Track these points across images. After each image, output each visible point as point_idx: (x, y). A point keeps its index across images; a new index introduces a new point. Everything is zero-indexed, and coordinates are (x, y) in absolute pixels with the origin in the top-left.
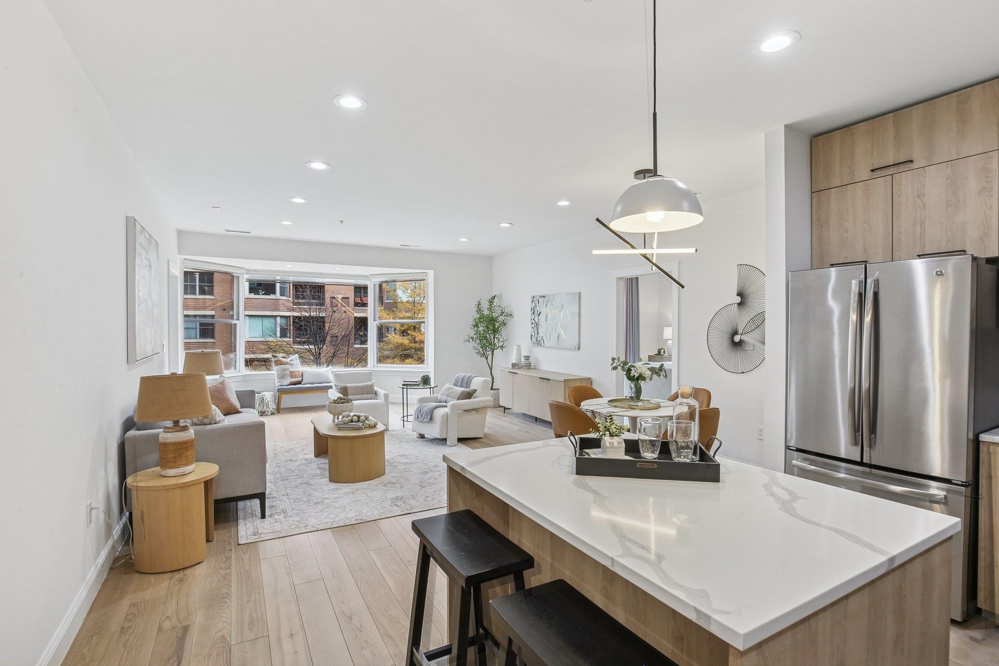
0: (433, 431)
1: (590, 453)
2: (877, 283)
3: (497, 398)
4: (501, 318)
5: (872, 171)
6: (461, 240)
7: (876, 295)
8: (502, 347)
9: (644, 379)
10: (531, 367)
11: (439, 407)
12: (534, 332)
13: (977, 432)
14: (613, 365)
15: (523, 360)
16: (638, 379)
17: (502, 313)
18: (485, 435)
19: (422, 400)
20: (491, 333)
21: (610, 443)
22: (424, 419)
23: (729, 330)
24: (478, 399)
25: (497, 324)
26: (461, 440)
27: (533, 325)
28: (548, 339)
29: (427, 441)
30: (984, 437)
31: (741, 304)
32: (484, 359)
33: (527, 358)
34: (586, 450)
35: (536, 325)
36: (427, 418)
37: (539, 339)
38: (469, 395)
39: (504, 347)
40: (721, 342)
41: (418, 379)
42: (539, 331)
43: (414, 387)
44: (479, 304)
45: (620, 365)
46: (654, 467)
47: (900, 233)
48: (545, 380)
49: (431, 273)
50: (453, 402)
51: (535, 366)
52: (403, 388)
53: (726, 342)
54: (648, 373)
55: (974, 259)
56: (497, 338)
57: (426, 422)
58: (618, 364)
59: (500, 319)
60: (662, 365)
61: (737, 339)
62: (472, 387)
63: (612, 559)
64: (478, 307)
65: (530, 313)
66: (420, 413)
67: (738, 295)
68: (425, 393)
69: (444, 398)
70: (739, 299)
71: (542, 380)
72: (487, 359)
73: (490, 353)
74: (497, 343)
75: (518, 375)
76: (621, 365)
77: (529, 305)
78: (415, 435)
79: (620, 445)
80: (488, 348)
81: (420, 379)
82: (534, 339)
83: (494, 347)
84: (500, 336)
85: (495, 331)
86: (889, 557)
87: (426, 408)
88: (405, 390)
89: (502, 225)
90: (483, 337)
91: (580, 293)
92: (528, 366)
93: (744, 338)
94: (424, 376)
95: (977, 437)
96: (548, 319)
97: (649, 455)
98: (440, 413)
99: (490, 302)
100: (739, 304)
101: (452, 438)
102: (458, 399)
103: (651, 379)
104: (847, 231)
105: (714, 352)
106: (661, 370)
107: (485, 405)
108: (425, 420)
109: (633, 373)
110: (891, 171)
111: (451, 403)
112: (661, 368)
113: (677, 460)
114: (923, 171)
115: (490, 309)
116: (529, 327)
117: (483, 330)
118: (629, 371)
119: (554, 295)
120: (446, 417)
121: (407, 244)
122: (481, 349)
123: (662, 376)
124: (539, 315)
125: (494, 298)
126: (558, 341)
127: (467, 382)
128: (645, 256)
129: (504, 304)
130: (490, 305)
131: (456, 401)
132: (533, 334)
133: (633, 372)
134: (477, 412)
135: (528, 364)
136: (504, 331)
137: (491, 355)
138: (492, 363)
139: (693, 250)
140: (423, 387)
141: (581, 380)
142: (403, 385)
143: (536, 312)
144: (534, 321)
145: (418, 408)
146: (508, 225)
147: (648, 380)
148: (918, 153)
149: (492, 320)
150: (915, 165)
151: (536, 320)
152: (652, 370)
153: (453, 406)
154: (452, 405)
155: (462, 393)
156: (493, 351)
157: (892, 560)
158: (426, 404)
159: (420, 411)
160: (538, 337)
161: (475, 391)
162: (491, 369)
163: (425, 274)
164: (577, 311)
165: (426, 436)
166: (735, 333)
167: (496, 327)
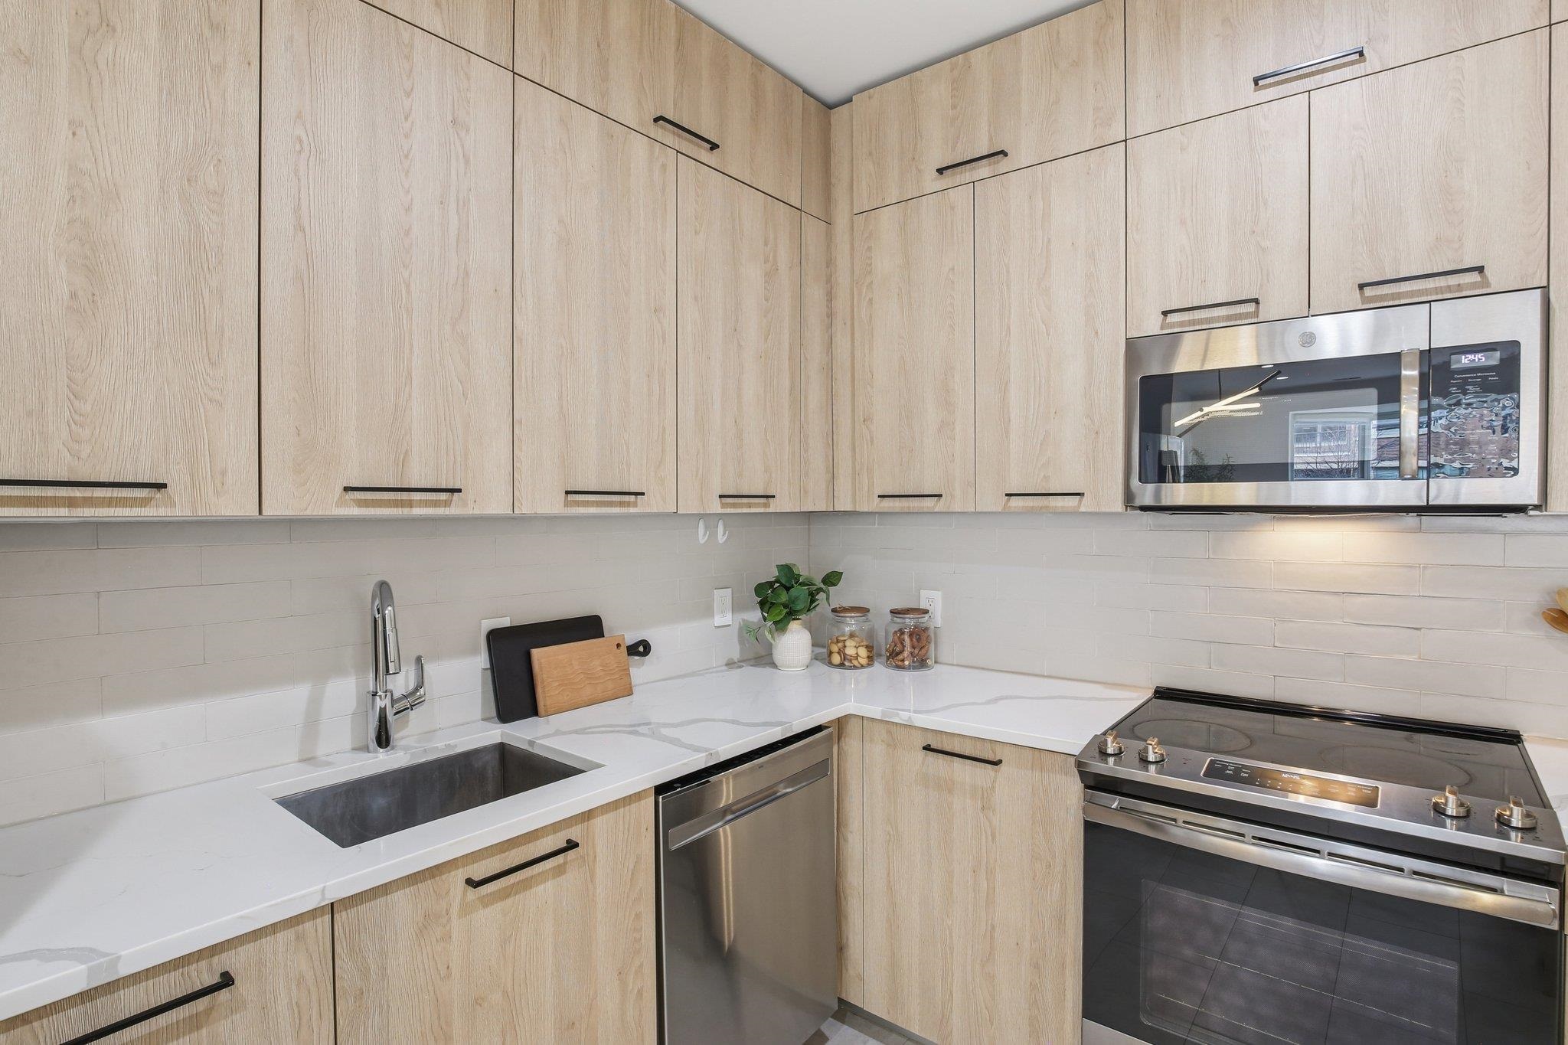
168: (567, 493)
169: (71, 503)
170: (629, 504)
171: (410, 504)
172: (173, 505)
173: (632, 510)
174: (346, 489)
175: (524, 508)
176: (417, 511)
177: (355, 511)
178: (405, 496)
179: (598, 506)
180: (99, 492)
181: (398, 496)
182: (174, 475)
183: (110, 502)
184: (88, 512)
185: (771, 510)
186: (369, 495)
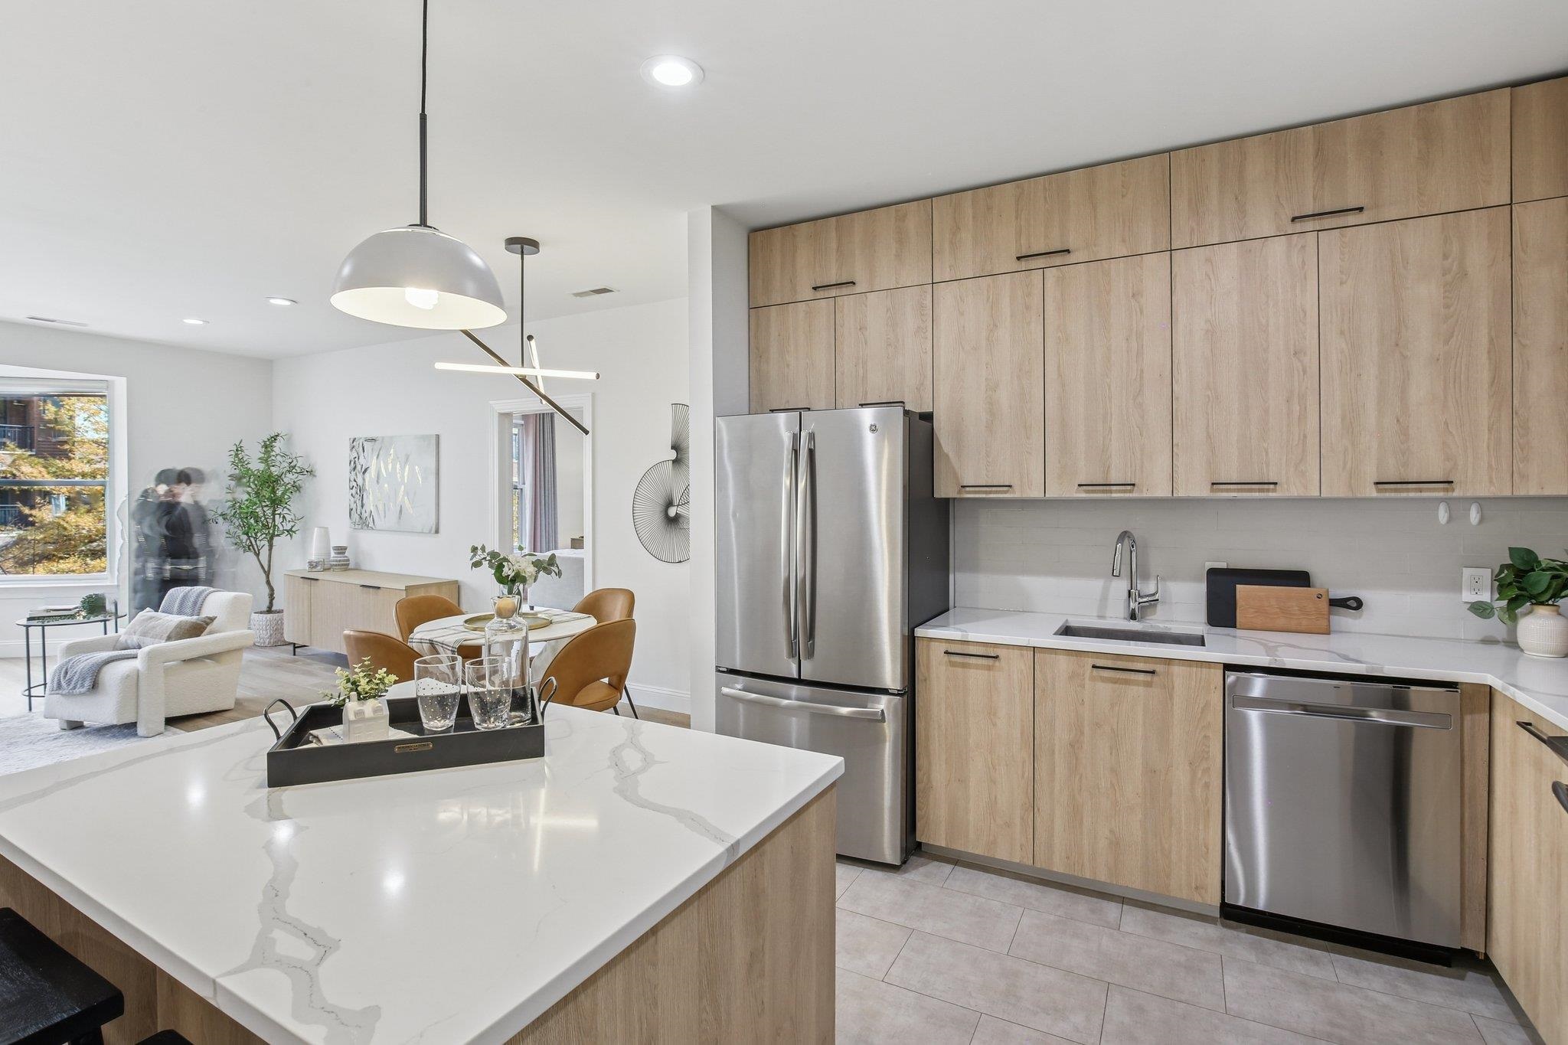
0: (102, 710)
1: (320, 737)
2: (812, 437)
3: (278, 629)
4: (289, 478)
5: (815, 288)
6: (185, 321)
7: (811, 453)
8: (290, 532)
9: (524, 580)
10: (350, 567)
11: (113, 661)
12: (355, 502)
13: (912, 626)
14: (474, 560)
15: (333, 554)
16: (513, 581)
17: (292, 468)
18: (238, 703)
19: (74, 649)
20: (267, 506)
21: (356, 714)
22: (74, 688)
23: (661, 501)
24: (218, 634)
25: (281, 489)
26: (171, 721)
27: (354, 491)
28: (382, 517)
29: (87, 733)
30: (920, 632)
31: (677, 462)
32: (251, 555)
33: (341, 550)
34: (314, 732)
35: (360, 491)
36: (82, 686)
37: (364, 516)
38: (196, 630)
39: (294, 532)
40: (652, 518)
41: (75, 603)
42: (364, 502)
43: (61, 622)
44: (239, 449)
45: (485, 558)
46: (426, 749)
47: (843, 374)
48: (371, 589)
49: (120, 384)
50: (151, 647)
51: (357, 564)
52: (27, 627)
53: (657, 518)
54: (531, 570)
55: (906, 413)
56: (280, 514)
57: (81, 694)
58: (483, 557)
59: (286, 480)
60: (553, 557)
61: (672, 512)
62: (206, 612)
63: (214, 982)
64: (237, 455)
65: (348, 468)
66: (65, 677)
67: (673, 448)
68: (91, 631)
69: (135, 639)
70: (673, 455)
71: (365, 589)
72: (257, 555)
73: (266, 542)
74: (280, 525)
75: (319, 582)
76: (488, 558)
77: (346, 455)
78: (55, 725)
79: (379, 714)
80: (259, 534)
81: (79, 604)
82: (356, 517)
83: (274, 531)
84: (286, 511)
85: (276, 502)
86: (728, 845)
87: (82, 666)
88: (35, 632)
89: (272, 301)
90: (247, 513)
91: (438, 436)
92: (345, 566)
93: (681, 510)
94: (90, 597)
95: (912, 631)
96: (381, 481)
97: (436, 724)
98: (115, 674)
99: (266, 446)
100: (674, 461)
101: (151, 717)
102: (169, 639)
103: (535, 580)
104: (788, 366)
105: (643, 532)
106: (552, 565)
107: (236, 645)
108: (77, 691)
109: (506, 571)
110: (833, 292)
111: (145, 649)
112: (552, 560)
113: (482, 728)
114: (866, 296)
115: (266, 461)
116: (346, 493)
117: (247, 500)
118: (499, 568)
119: (391, 437)
120: (134, 681)
121: (51, 318)
122: (244, 537)
123: (553, 574)
124: (364, 473)
125: (274, 438)
126: (400, 518)
127: (195, 603)
128: (524, 379)
129: (298, 450)
130: (266, 452)
131: (163, 644)
132: (353, 506)
133: (505, 569)
134: (217, 661)
135: (344, 561)
136: (295, 506)
137: (266, 548)
138: (270, 561)
139: (592, 376)
140: (86, 620)
141: (440, 585)
142: (30, 619)
143: (359, 467)
144: (354, 484)
145: (61, 668)
146: (288, 303)
147: (530, 581)
148: (860, 275)
149: (269, 481)
150: (858, 289)
151: (360, 481)
152: (538, 564)
153: (151, 656)
154: (149, 653)
155: (179, 626)
156: (272, 539)
157: (734, 847)
158: (83, 657)
159: (66, 673)
160: (363, 512)
161: (212, 619)
162: (267, 573)
163: (104, 385)
164: (433, 466)
165: (85, 723)
166: (670, 504)
167: (279, 493)
168: (1213, 484)
169: (986, 493)
170: (1268, 490)
171: (1111, 492)
172: (1014, 492)
173: (1271, 495)
174: (1079, 485)
175: (1181, 493)
176: (1114, 495)
177: (1084, 495)
178: (1108, 488)
179: (1259, 492)
180: (994, 489)
181: (1105, 488)
182: (1015, 482)
183: (996, 492)
184: (992, 496)
185: (1455, 494)
186: (1090, 488)
